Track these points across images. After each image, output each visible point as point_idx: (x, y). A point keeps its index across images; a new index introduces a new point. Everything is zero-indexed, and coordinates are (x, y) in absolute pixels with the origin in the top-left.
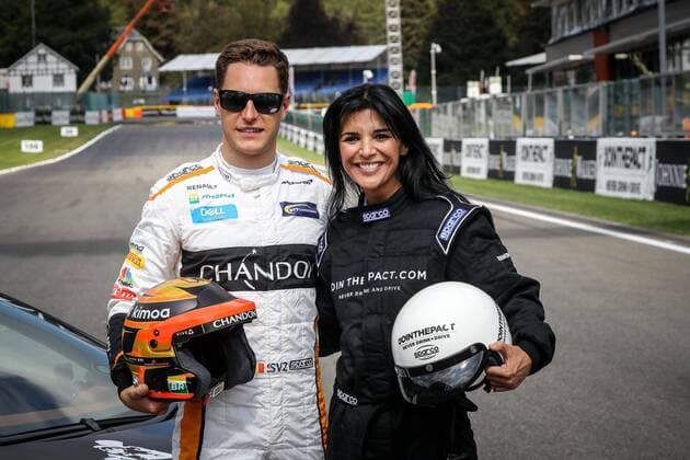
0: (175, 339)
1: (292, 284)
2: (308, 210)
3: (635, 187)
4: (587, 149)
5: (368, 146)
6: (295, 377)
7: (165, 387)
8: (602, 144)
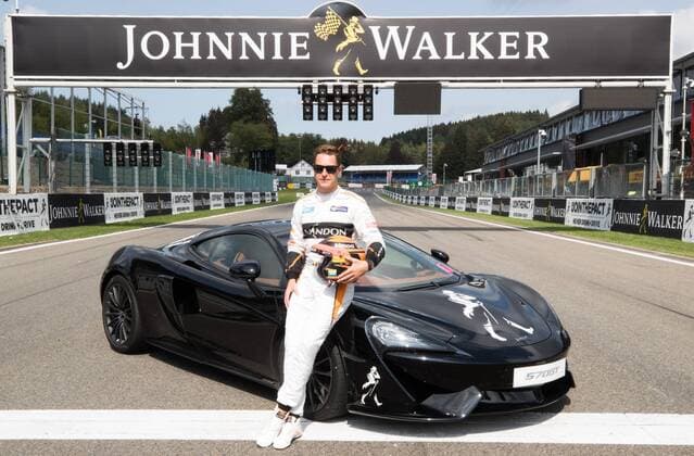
3: (525, 215)
4: (506, 201)
8: (512, 199)
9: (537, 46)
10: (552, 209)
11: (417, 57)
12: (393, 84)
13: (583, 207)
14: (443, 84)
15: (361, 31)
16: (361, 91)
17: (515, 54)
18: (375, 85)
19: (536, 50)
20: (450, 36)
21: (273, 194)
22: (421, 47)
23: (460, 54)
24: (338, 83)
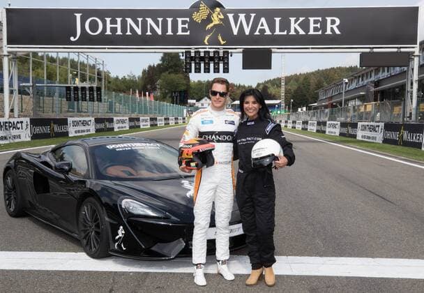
0: (193, 153)
1: (226, 141)
2: (232, 123)
3: (335, 133)
4: (324, 123)
5: (251, 105)
6: (226, 166)
7: (190, 166)
8: (328, 122)
9: (333, 26)
10: (350, 129)
11: (257, 33)
12: (241, 50)
13: (367, 128)
14: (273, 50)
15: (222, 17)
16: (221, 55)
17: (319, 31)
18: (230, 51)
19: (332, 29)
20: (278, 20)
21: (184, 119)
22: (259, 27)
23: (284, 32)
24: (207, 50)
